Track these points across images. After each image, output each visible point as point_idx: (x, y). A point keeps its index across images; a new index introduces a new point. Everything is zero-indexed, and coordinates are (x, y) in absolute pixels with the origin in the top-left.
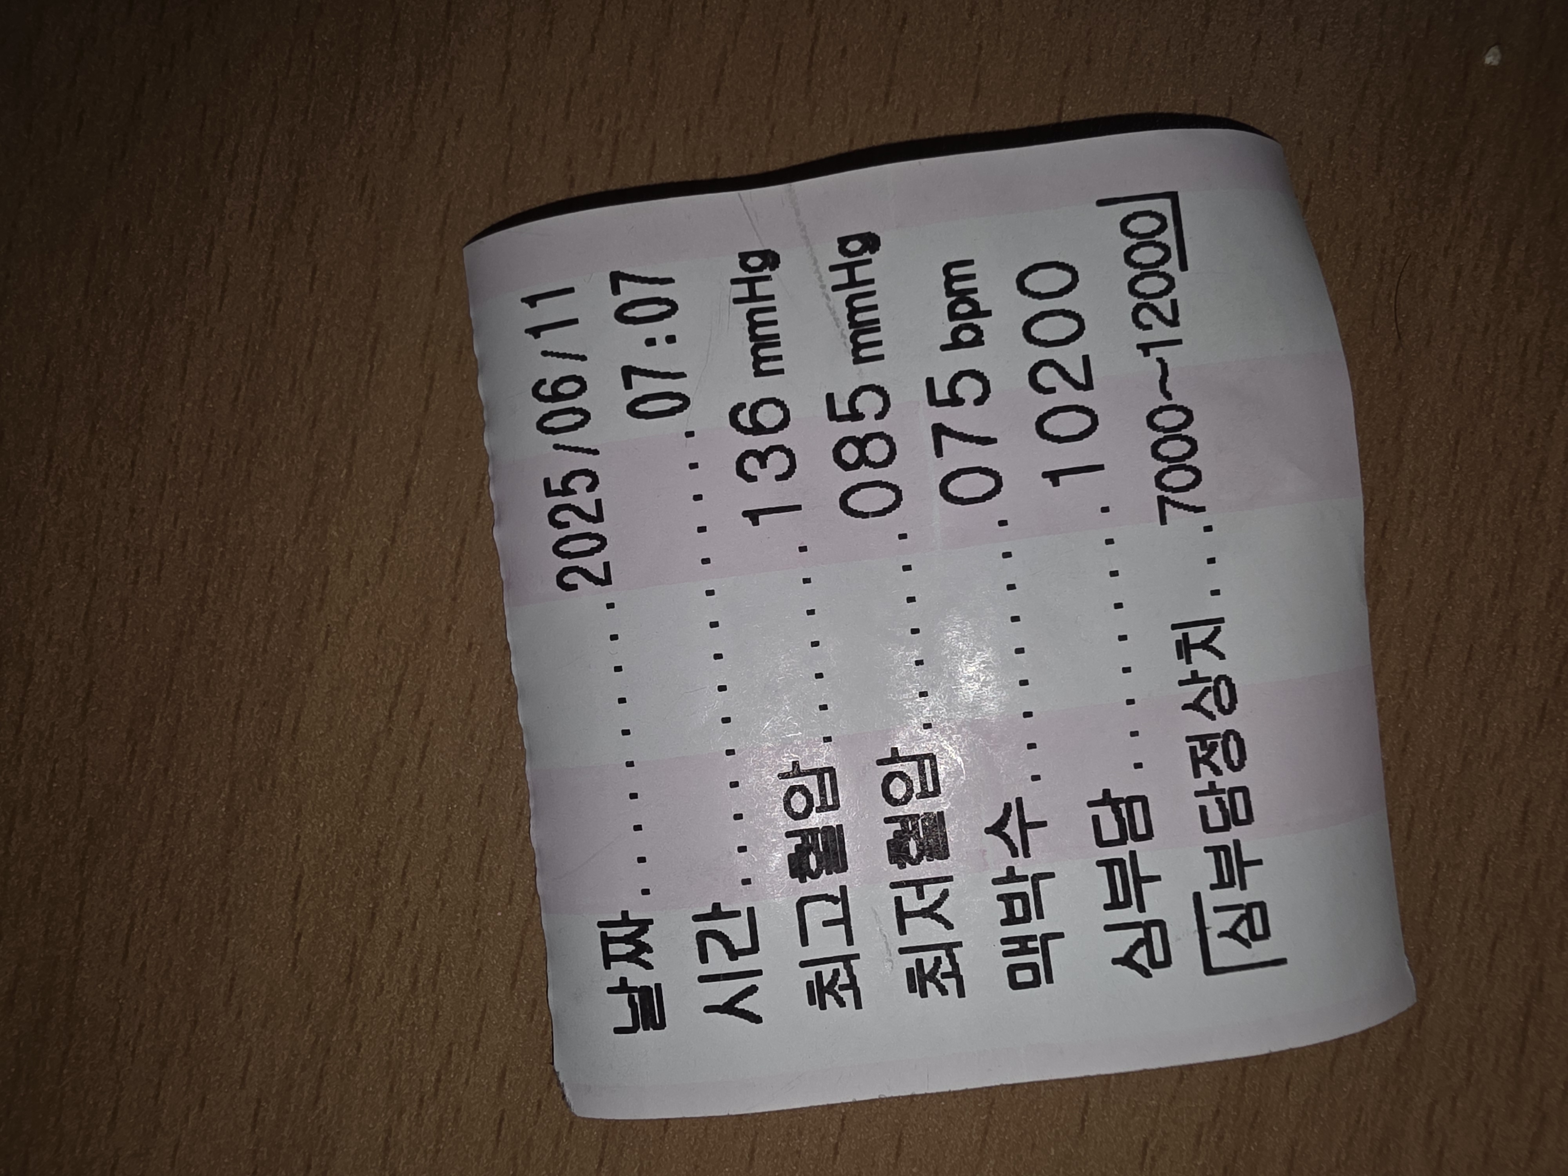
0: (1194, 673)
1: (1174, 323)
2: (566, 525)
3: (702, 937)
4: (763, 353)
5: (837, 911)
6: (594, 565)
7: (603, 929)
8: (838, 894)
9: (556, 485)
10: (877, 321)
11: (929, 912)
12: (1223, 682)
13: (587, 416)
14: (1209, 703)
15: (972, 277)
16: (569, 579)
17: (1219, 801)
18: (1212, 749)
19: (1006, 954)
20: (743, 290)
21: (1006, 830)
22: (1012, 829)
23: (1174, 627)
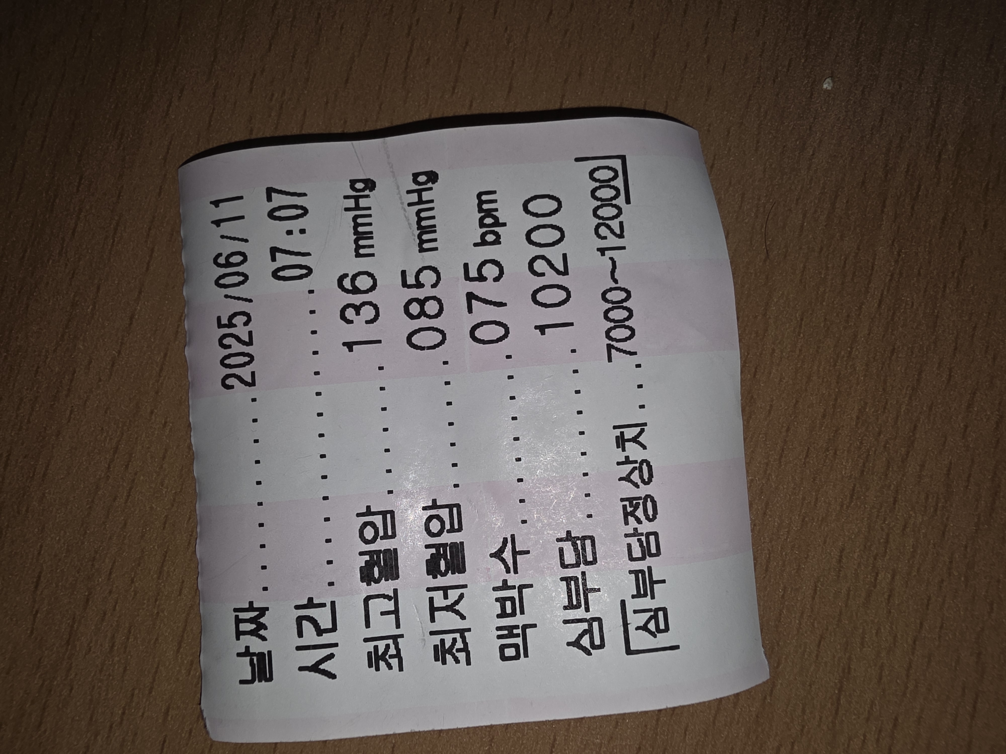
0: (627, 458)
1: (621, 236)
2: (229, 347)
3: (300, 620)
4: (361, 243)
5: (390, 606)
6: (245, 373)
7: (237, 614)
8: (392, 594)
9: (225, 321)
10: (434, 226)
11: (450, 608)
12: (645, 464)
13: (246, 277)
14: (635, 477)
15: (495, 201)
16: (229, 382)
17: (639, 540)
18: (636, 507)
19: (499, 637)
20: (351, 203)
21: (505, 555)
22: (507, 555)
23: (615, 427)
